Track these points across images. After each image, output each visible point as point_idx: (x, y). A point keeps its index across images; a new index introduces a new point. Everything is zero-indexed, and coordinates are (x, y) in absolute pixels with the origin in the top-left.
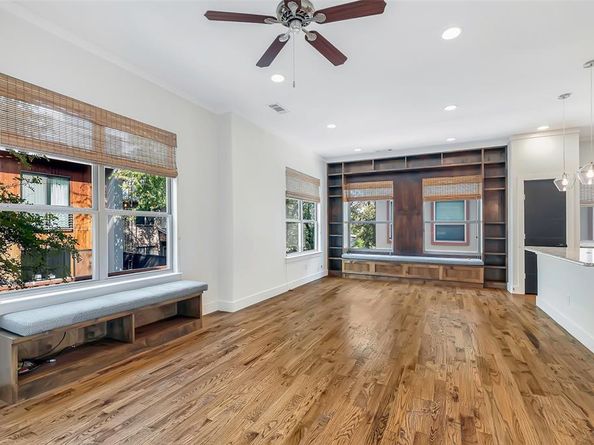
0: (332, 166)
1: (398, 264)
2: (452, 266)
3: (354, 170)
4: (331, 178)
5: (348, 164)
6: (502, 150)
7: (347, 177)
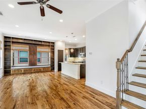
0: (5, 37)
1: (31, 69)
2: (44, 68)
3: (14, 40)
4: (5, 42)
5: (13, 38)
6: (54, 43)
7: (13, 42)
